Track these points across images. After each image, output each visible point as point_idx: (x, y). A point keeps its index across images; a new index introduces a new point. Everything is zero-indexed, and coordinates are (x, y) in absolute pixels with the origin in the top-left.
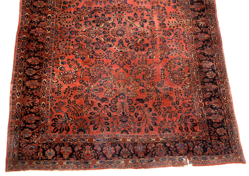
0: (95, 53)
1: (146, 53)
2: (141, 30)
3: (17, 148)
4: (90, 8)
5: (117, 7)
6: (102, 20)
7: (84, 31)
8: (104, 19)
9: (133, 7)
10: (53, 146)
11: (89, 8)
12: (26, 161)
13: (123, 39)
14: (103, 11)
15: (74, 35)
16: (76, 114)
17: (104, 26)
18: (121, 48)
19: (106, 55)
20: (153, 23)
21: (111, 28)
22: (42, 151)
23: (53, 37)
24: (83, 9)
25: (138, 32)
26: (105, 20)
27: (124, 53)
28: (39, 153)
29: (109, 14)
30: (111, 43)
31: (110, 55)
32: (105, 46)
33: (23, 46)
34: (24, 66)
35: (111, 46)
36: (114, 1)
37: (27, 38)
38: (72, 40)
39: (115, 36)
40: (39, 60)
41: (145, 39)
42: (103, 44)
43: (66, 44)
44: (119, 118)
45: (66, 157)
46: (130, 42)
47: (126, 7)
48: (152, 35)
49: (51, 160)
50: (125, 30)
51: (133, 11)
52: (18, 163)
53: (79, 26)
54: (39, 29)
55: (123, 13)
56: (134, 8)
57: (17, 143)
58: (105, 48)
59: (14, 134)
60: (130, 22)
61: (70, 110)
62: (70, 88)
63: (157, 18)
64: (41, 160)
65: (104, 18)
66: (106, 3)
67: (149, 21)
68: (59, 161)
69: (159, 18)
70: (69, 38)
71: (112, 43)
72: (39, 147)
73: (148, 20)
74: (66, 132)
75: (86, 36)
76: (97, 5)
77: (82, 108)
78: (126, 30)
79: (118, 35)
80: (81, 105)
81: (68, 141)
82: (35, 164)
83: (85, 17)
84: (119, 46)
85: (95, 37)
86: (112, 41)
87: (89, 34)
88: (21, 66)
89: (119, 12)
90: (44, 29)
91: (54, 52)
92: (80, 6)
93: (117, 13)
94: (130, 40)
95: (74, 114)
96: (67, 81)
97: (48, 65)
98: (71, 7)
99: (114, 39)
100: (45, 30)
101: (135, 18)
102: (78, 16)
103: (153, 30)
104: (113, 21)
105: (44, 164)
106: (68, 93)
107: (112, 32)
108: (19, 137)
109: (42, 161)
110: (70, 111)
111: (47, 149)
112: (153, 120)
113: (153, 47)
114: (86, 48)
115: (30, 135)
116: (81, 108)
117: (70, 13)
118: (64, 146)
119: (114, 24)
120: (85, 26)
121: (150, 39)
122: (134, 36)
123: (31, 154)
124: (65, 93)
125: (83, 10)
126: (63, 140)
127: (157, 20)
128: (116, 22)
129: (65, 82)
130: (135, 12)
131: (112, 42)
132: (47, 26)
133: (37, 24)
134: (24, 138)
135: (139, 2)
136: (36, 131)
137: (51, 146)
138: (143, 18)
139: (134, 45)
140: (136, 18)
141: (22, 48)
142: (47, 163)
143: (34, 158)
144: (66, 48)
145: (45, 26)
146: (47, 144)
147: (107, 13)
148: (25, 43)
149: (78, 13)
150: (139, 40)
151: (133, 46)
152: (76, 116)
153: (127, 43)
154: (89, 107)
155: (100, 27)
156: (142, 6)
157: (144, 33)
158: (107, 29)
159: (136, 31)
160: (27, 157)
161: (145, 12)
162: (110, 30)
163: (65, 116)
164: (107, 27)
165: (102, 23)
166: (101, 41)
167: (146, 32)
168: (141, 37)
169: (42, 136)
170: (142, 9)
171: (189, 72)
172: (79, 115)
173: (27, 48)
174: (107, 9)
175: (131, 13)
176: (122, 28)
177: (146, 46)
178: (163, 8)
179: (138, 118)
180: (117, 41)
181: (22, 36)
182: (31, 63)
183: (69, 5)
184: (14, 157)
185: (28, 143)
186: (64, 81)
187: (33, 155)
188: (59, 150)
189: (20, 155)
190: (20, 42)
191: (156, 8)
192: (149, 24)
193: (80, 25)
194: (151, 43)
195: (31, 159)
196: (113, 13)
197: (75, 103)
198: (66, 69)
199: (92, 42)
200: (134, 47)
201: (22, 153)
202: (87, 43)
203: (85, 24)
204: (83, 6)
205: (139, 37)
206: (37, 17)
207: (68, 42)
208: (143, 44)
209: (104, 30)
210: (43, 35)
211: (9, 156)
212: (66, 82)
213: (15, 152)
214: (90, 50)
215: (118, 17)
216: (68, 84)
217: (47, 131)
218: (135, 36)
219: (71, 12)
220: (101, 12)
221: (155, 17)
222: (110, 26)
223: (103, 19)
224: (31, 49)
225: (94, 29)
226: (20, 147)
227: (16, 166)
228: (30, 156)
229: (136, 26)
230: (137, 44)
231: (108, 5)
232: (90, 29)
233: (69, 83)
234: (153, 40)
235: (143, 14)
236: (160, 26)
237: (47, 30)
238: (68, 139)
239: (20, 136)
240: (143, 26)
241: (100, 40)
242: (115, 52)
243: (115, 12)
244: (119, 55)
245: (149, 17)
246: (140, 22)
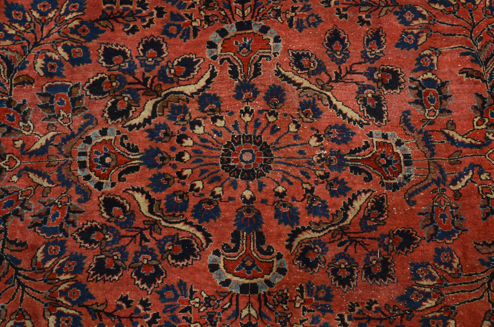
0: (91, 297)
1: (401, 298)
2: (369, 140)
4: (80, 3)
6: (147, 74)
7: (37, 152)
8: (158, 68)
13: (264, 201)
14: (151, 21)
17: (154, 114)
18: (249, 263)
19: (156, 316)
20: (439, 89)
21: (193, 128)
24: (39, 11)
25: (352, 152)
26: (162, 75)
27: (266, 301)
29: (186, 36)
30: (192, 230)
31: (181, 315)
32: (150, 252)
35: (187, 249)
39: (218, 179)
41: (394, 199)
42: (143, 238)
46: (305, 219)
48: (436, 175)
50: (277, 142)
51: (320, 21)
53: (11, 119)
55: (264, 30)
58: (156, 267)
60: (306, 84)
63: (458, 61)
65: (157, 63)
67: (412, 80)
69: (475, 63)
71: (199, 229)
73: (406, 75)
75: (49, 182)
78: (283, 142)
79: (234, 171)
83: (48, 59)
84: (235, 250)
85: (99, 186)
86: (198, 212)
87: (64, 172)
89: (240, 26)
93: (232, 29)
94: (300, 206)
99: (210, 202)
101: (333, 58)
102: (8, 54)
103: (437, 140)
104: (208, 81)
107: (196, 151)
113: (438, 251)
114: (44, 261)
119: (215, 99)
120: (47, 114)
121: (420, 202)
122: (327, 175)
125: (42, 14)
127: (461, 72)
128: (225, 90)
130: (330, 26)
131: (196, 222)
138: (376, 64)
139: (326, 239)
140: (339, 62)
147: (173, 30)
150: (357, 204)
151: (323, 245)
153: (287, 229)
155: (133, 122)
157: (383, 156)
158: (172, 135)
159: (336, 147)
161: (392, 24)
162: (188, 142)
164: (170, 123)
165: (143, 98)
166: (132, 213)
167: (397, 150)
168: (371, 185)
170: (375, 7)
174: (175, 9)
175: (310, 31)
176: (257, 125)
177: (401, 247)
180: (228, 212)
192: (412, 98)
193: (18, 109)
194: (430, 230)
196: (208, 32)
199: (79, 223)
200: (330, 255)
202: (49, 231)
203: (44, 107)
205: (356, 182)
208: (384, 230)
209: (154, 144)
214: (62, 277)
215: (237, 53)
218: (336, 179)
220: (139, 27)
221: (447, 58)
222: (185, 110)
223: (149, 69)
225: (94, 133)
229: (340, 112)
230: (343, 231)
232: (73, 135)
234: (439, 207)
235: (376, 37)
236: (482, 115)
240: (376, 112)
241: (124, 208)
242: (212, 291)
244: (237, 313)
245: (412, 54)
246: (363, 88)
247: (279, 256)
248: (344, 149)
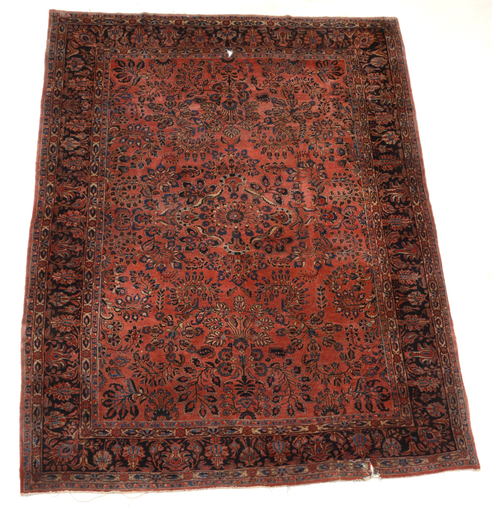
0: (185, 257)
1: (288, 257)
2: (277, 211)
3: (40, 448)
4: (173, 168)
5: (228, 164)
6: (199, 191)
7: (162, 215)
8: (203, 189)
9: (260, 164)
10: (108, 444)
11: (171, 168)
12: (57, 473)
13: (242, 229)
14: (199, 174)
15: (142, 224)
16: (150, 382)
17: (202, 203)
18: (237, 247)
19: (207, 263)
20: (301, 195)
21: (216, 207)
22: (87, 454)
23: (101, 229)
25: (271, 214)
26: (204, 191)
27: (243, 257)
28: (81, 459)
29: (212, 178)
30: (217, 238)
31: (215, 262)
32: (204, 244)
33: (44, 248)
34: (47, 288)
35: (216, 243)
36: (221, 154)
37: (52, 232)
38: (139, 233)
39: (226, 223)
40: (74, 275)
41: (286, 228)
42: (201, 240)
43: (128, 242)
44: (236, 387)
45: (133, 466)
46: (256, 234)
47: (247, 164)
48: (300, 220)
49: (105, 471)
50: (245, 211)
51: (259, 173)
52: (42, 478)
53: (153, 205)
54: (73, 213)
55: (240, 176)
56: (262, 166)
57: (38, 440)
58: (206, 248)
59: (32, 421)
60: (255, 193)
61: (138, 373)
62: (137, 329)
63: (307, 185)
64: (86, 471)
65: (202, 187)
66: (207, 158)
67: (292, 192)
68: (121, 473)
69: (313, 186)
70: (134, 228)
71: (220, 237)
72: (80, 447)
73: (290, 190)
74: (132, 416)
75: (168, 224)
76: (188, 162)
77: (162, 368)
78: (247, 211)
79: (231, 220)
80: (160, 364)
81: (137, 435)
82: (75, 479)
83: (164, 186)
84: (232, 243)
85: (185, 225)
86: (219, 232)
87: (173, 221)
88: (41, 288)
89: (231, 175)
90: (83, 213)
91: (103, 258)
92: (153, 165)
93: (228, 176)
94: (254, 231)
95: (146, 381)
96: (131, 317)
97: (92, 284)
98: (135, 167)
99: (223, 230)
100: (86, 215)
101: (264, 185)
102: (150, 185)
103: (300, 210)
104: (221, 193)
105: (91, 479)
106: (134, 339)
107: (218, 214)
108: (41, 428)
109: (88, 474)
110: (139, 376)
111: (96, 451)
112: (303, 390)
113: (300, 243)
114: (168, 248)
115: (63, 423)
116: (160, 369)
117: (134, 178)
118: (130, 445)
119: (223, 198)
120: (165, 204)
121: (294, 229)
122: (263, 221)
123: (67, 461)
124: (127, 340)
125: (160, 172)
126: (126, 433)
127: (308, 189)
128: (227, 195)
129: (127, 317)
130: (263, 175)
131: (219, 235)
132: (89, 206)
133: (69, 203)
134: (51, 430)
135: (271, 155)
136: (74, 416)
137: (103, 445)
138: (279, 187)
139: (263, 240)
140: (266, 186)
141: (42, 253)
142: (98, 477)
143: (73, 468)
144: (128, 250)
145: (85, 207)
146: (95, 440)
147: (207, 176)
148: (47, 242)
149: (150, 179)
150: (273, 230)
151: (262, 242)
152: (151, 386)
153: (250, 237)
154: (177, 367)
155: (195, 206)
156: (279, 162)
157: (282, 215)
158: (209, 209)
159: (266, 213)
160: (59, 467)
161: (285, 174)
162: (215, 211)
163: (128, 386)
164: (208, 206)
165: (198, 198)
166: (197, 233)
167: (287, 214)
168: (278, 224)
169: (86, 426)
170: (279, 169)
171: (373, 293)
172: (157, 383)
173: (52, 252)
174: (208, 170)
175: (256, 176)
176: (238, 206)
177: (288, 242)
178: (320, 165)
179: (274, 388)
180: (229, 232)
181: (42, 228)
182: (60, 281)
183: (132, 164)
184: (35, 466)
185: (59, 440)
186: (125, 316)
187: (70, 462)
188: (119, 453)
189: (46, 462)
190: (38, 240)
191: (306, 165)
192: (292, 197)
193: (155, 202)
194: (298, 237)
195: (67, 471)
196: (220, 177)
197: (148, 360)
198: (128, 292)
199: (179, 236)
200: (264, 245)
201: (50, 458)
202: (169, 238)
203: (164, 201)
204: (161, 164)
205: (272, 223)
206: (70, 189)
207: (131, 237)
208: (281, 237)
209: (203, 212)
210: (83, 225)
211: (26, 463)
212: (128, 319)
213: (36, 457)
214: (175, 252)
215: (230, 184)
216: (134, 322)
217: (94, 416)
218: (266, 223)
219: (136, 178)
220: (195, 175)
221: (304, 185)
222: (213, 202)
223: (200, 189)
224: (60, 254)
225: (182, 209)
226: (45, 447)
227: (40, 482)
228: (64, 465)
229: (267, 202)
230: (269, 238)
231: (210, 162)
232: (174, 210)
233: (134, 319)
234: (301, 230)
235: (279, 178)
236: (315, 201)
237: (90, 215)
238: (137, 431)
239: (43, 426)
240: (280, 202)
241: (194, 231)
242: (225, 255)
243: (223, 175)
244: (234, 261)
245: (292, 183)
246: (275, 194)
247: (247, 245)
248: (268, 213)
